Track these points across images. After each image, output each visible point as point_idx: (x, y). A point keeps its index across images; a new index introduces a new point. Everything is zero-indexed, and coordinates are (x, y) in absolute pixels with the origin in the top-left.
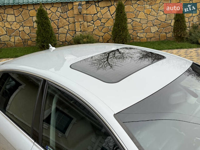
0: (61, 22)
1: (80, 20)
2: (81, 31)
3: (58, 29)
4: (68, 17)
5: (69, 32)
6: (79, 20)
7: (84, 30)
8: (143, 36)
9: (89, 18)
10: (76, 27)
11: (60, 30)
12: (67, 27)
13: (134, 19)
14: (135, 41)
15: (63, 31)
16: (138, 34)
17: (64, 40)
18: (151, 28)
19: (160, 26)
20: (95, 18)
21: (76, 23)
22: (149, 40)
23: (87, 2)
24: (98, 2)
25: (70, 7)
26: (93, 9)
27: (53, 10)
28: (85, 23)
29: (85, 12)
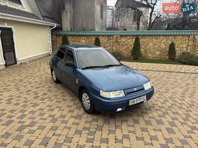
0: (106, 45)
1: (116, 44)
4: (110, 43)
7: (117, 50)
8: (150, 56)
9: (121, 44)
10: (113, 48)
12: (109, 48)
13: (146, 46)
14: (146, 58)
16: (148, 55)
18: (156, 52)
19: (161, 51)
20: (124, 44)
21: (114, 46)
22: (154, 59)
23: (121, 36)
24: (127, 36)
25: (112, 38)
26: (123, 39)
27: (103, 39)
28: (119, 46)
29: (119, 41)
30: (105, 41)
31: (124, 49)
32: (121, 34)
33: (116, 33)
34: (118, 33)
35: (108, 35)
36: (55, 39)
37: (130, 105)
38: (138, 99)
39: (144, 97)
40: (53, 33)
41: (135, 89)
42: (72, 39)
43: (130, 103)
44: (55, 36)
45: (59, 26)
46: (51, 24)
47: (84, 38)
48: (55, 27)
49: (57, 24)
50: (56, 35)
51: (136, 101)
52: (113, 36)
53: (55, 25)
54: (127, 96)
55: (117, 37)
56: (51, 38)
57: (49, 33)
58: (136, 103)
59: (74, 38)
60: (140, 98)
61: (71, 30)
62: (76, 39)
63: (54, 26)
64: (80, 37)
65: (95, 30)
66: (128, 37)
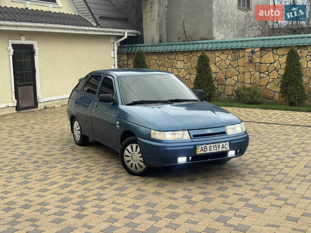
0: (229, 71)
1: (251, 70)
2: (251, 83)
3: (225, 80)
4: (239, 66)
5: (236, 84)
6: (249, 70)
7: (255, 82)
9: (263, 68)
10: (246, 78)
11: (227, 80)
12: (235, 78)
15: (231, 83)
17: (231, 93)
20: (271, 68)
21: (246, 73)
23: (263, 49)
24: (277, 48)
25: (241, 54)
26: (269, 57)
27: (223, 57)
28: (258, 73)
29: (258, 60)
30: (228, 62)
31: (271, 80)
32: (261, 44)
33: (250, 44)
34: (256, 44)
35: (233, 49)
36: (125, 62)
37: (198, 153)
38: (212, 145)
39: (224, 144)
40: (123, 50)
41: (209, 131)
42: (158, 61)
43: (197, 151)
44: (125, 57)
45: (137, 34)
46: (116, 31)
47: (181, 57)
48: (126, 37)
49: (130, 31)
50: (128, 54)
51: (208, 148)
52: (244, 49)
53: (126, 33)
54: (193, 140)
55: (253, 52)
56: (118, 62)
57: (114, 50)
58: (208, 151)
59: (162, 57)
60: (217, 144)
61: (160, 41)
62: (166, 59)
63: (124, 36)
64: (173, 57)
65: (213, 39)
66: (280, 52)
